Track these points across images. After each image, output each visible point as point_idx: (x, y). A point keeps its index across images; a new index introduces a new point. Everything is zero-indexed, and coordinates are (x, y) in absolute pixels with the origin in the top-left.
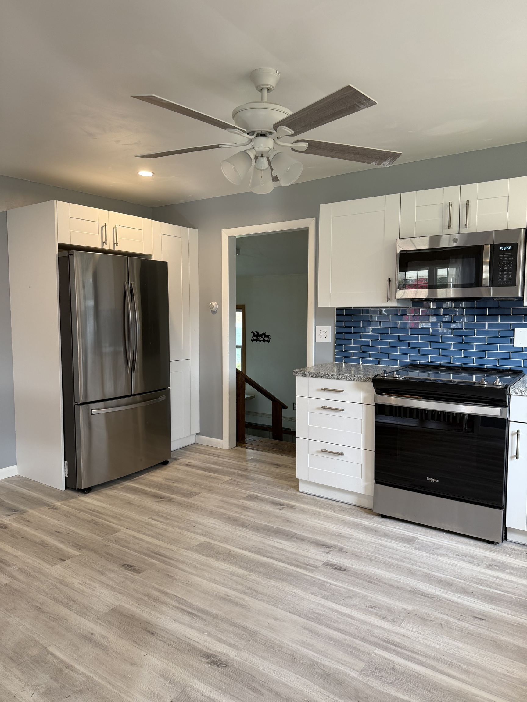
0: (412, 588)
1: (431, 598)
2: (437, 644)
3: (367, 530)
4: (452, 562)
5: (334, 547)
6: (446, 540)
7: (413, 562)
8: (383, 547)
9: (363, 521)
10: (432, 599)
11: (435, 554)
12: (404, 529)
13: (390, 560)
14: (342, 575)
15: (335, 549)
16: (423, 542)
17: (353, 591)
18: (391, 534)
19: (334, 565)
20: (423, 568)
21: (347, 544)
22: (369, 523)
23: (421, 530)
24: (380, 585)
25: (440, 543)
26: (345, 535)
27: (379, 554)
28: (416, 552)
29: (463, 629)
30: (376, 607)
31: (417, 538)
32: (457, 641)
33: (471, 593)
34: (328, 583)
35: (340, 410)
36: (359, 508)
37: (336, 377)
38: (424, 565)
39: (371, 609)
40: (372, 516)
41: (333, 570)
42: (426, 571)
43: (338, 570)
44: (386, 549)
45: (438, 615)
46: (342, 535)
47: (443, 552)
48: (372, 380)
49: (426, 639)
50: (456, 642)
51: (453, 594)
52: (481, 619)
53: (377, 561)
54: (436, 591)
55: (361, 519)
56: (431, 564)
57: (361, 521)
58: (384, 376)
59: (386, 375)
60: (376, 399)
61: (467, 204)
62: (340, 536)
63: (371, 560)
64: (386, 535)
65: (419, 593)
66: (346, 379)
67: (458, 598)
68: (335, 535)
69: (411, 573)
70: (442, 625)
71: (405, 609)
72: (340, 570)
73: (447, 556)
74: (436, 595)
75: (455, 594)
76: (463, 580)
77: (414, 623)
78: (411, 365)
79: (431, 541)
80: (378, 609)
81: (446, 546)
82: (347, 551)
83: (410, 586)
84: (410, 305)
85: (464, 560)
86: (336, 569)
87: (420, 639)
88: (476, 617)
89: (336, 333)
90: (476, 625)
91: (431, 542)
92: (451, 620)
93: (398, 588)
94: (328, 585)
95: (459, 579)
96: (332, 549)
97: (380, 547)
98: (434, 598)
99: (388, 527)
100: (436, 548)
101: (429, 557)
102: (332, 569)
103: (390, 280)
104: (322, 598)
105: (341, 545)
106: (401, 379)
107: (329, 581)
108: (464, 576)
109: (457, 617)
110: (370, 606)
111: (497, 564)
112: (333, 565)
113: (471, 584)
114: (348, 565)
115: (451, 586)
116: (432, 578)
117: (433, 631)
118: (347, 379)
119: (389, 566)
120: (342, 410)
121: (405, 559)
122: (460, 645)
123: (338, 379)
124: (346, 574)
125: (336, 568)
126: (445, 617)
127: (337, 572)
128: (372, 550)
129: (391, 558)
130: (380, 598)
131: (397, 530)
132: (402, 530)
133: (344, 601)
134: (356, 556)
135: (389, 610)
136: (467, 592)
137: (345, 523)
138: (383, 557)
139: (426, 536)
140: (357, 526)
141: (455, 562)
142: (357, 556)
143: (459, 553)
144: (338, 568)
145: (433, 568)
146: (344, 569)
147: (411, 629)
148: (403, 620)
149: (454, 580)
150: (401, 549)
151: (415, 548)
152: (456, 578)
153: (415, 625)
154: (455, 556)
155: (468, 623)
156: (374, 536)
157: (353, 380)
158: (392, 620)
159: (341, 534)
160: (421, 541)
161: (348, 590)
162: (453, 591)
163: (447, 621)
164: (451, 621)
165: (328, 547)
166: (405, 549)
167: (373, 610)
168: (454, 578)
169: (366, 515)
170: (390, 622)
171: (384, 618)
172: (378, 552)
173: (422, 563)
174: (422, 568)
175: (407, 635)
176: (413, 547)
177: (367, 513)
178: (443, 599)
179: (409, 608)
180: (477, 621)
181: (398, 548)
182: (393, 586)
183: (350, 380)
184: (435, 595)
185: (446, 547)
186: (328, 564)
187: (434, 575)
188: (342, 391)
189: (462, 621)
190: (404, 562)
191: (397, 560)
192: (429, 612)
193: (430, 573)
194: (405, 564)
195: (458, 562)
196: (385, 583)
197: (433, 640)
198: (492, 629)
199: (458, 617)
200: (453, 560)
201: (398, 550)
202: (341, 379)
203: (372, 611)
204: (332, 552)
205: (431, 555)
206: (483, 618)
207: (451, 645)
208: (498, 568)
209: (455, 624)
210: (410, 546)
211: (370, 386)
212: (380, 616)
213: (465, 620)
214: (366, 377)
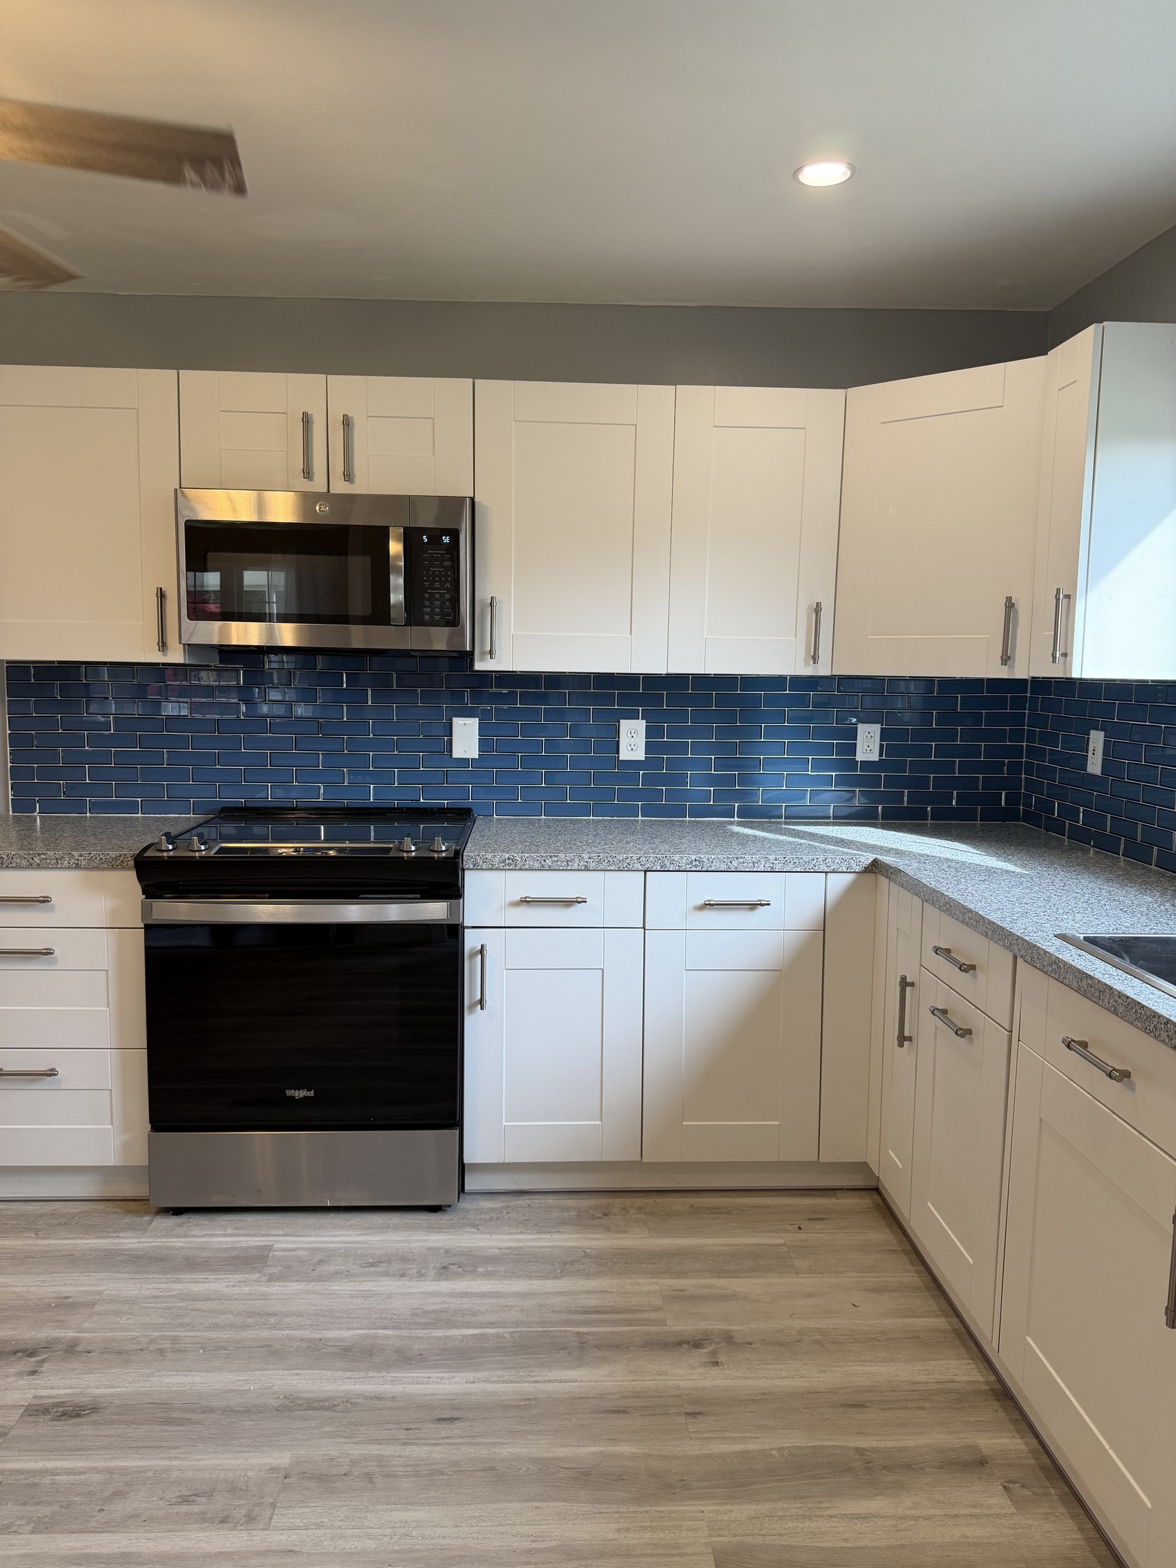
0: (282, 1397)
1: (332, 1408)
2: (371, 1537)
3: (139, 1262)
4: (361, 1288)
5: (49, 1346)
6: (339, 1233)
7: (272, 1320)
8: (190, 1300)
9: (124, 1241)
10: (335, 1408)
11: (321, 1279)
12: (236, 1232)
13: (213, 1335)
14: (84, 1429)
15: (54, 1352)
16: (287, 1254)
17: (125, 1468)
18: (205, 1255)
19: (58, 1407)
20: (300, 1327)
21: (86, 1325)
22: (142, 1240)
23: (278, 1223)
24: (198, 1422)
25: (326, 1245)
26: (78, 1300)
27: (181, 1325)
28: (276, 1288)
29: (418, 1465)
30: (196, 1495)
31: (269, 1248)
32: (413, 1508)
33: (418, 1357)
34: (46, 1472)
35: (41, 953)
36: (108, 1204)
37: (24, 863)
38: (301, 1319)
39: (184, 1508)
40: (148, 1218)
41: (56, 1423)
42: (307, 1334)
43: (71, 1417)
44: (199, 1305)
45: (356, 1451)
46: (70, 1300)
47: (337, 1268)
48: (132, 863)
49: (342, 1537)
50: (411, 1510)
51: (379, 1375)
52: (451, 1420)
53: (179, 1351)
54: (341, 1383)
55: (118, 1237)
56: (316, 1310)
57: (117, 1241)
58: (165, 849)
59: (170, 847)
60: (146, 911)
61: (347, 423)
62: (65, 1305)
63: (161, 1352)
64: (192, 1263)
65: (301, 1405)
66: (56, 865)
67: (393, 1382)
68: (48, 1307)
69: (274, 1353)
70: (369, 1477)
71: (274, 1469)
72: (78, 1415)
73: (348, 1275)
74: (342, 1394)
75: (384, 1374)
76: (394, 1328)
77: (302, 1502)
78: (224, 810)
79: (305, 1246)
80: (204, 1500)
81: (341, 1248)
82: (90, 1348)
83: (274, 1393)
84: (215, 661)
85: (386, 1274)
86: (64, 1418)
87: (325, 1543)
88: (440, 1420)
89: (9, 732)
90: (445, 1441)
91: (305, 1249)
92: (389, 1450)
93: (248, 1411)
94: (47, 1480)
95: (385, 1328)
96: (45, 1356)
97: (180, 1305)
98: (338, 1405)
99: (194, 1239)
100: (321, 1262)
101: (307, 1292)
102: (54, 1420)
103: (161, 595)
104: (32, 1532)
105: (71, 1334)
106: (212, 853)
107: (50, 1465)
108: (395, 1317)
109: (398, 1437)
110: (180, 1500)
111: (457, 1259)
112: (54, 1405)
113: (414, 1333)
114: (98, 1391)
115: (371, 1355)
116: (325, 1350)
117: (353, 1503)
118: (59, 866)
119: (214, 1353)
120: (48, 952)
121: (250, 1320)
122: (422, 1514)
123: (30, 866)
124: (96, 1423)
125: (64, 1414)
126: (374, 1449)
127: (66, 1427)
128: (162, 1320)
129: (215, 1327)
130: (205, 1463)
131: (219, 1239)
132: (231, 1236)
133: (102, 1514)
134: (118, 1354)
135: (234, 1489)
136: (409, 1359)
137: (73, 1261)
138: (193, 1330)
139: (292, 1236)
140: (108, 1261)
141: (369, 1286)
142: (120, 1353)
143: (373, 1259)
144: (72, 1412)
145: (322, 1319)
146: (89, 1409)
147: (298, 1522)
148: (273, 1506)
149: (376, 1337)
150: (236, 1291)
151: (272, 1278)
152: (378, 1329)
153: (307, 1507)
154: (367, 1270)
155: (426, 1445)
156: (160, 1276)
157: (78, 867)
158: (246, 1518)
159: (66, 1298)
160: (282, 1253)
161: (110, 1471)
162: (379, 1369)
163: (380, 1460)
164: (389, 1453)
165: (32, 1353)
166: (246, 1289)
167: (189, 1507)
168: (374, 1331)
169: (128, 1219)
170: (242, 1528)
171: (224, 1521)
172: (178, 1322)
173: (294, 1314)
174: (297, 1330)
175: (290, 1548)
176: (265, 1276)
177: (129, 1212)
178: (360, 1400)
179: (283, 1459)
180: (445, 1430)
181: (227, 1291)
182: (231, 1410)
183: (69, 868)
184: (339, 1397)
185: (343, 1251)
186: (37, 1411)
187: (328, 1339)
188: (45, 900)
189: (414, 1444)
190: (250, 1326)
191: (232, 1326)
192: (334, 1453)
193: (317, 1336)
194: (252, 1332)
195: (374, 1283)
196: (211, 1410)
197: (356, 1532)
198: (478, 1436)
199: (402, 1435)
200: (365, 1281)
201: (228, 1298)
202: (39, 867)
203: (187, 1514)
204: (46, 1366)
205: (311, 1286)
206: (456, 1414)
207: (400, 1527)
208: (460, 1270)
209: (398, 1459)
210: (258, 1275)
211: (128, 881)
212: (211, 1521)
213: (420, 1439)
214: (113, 854)
